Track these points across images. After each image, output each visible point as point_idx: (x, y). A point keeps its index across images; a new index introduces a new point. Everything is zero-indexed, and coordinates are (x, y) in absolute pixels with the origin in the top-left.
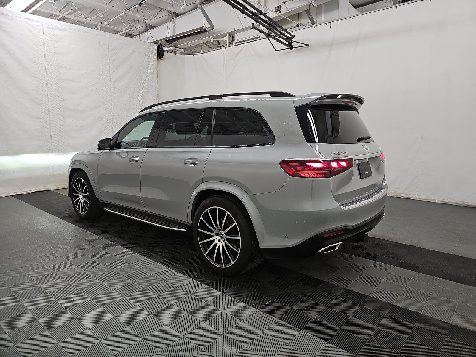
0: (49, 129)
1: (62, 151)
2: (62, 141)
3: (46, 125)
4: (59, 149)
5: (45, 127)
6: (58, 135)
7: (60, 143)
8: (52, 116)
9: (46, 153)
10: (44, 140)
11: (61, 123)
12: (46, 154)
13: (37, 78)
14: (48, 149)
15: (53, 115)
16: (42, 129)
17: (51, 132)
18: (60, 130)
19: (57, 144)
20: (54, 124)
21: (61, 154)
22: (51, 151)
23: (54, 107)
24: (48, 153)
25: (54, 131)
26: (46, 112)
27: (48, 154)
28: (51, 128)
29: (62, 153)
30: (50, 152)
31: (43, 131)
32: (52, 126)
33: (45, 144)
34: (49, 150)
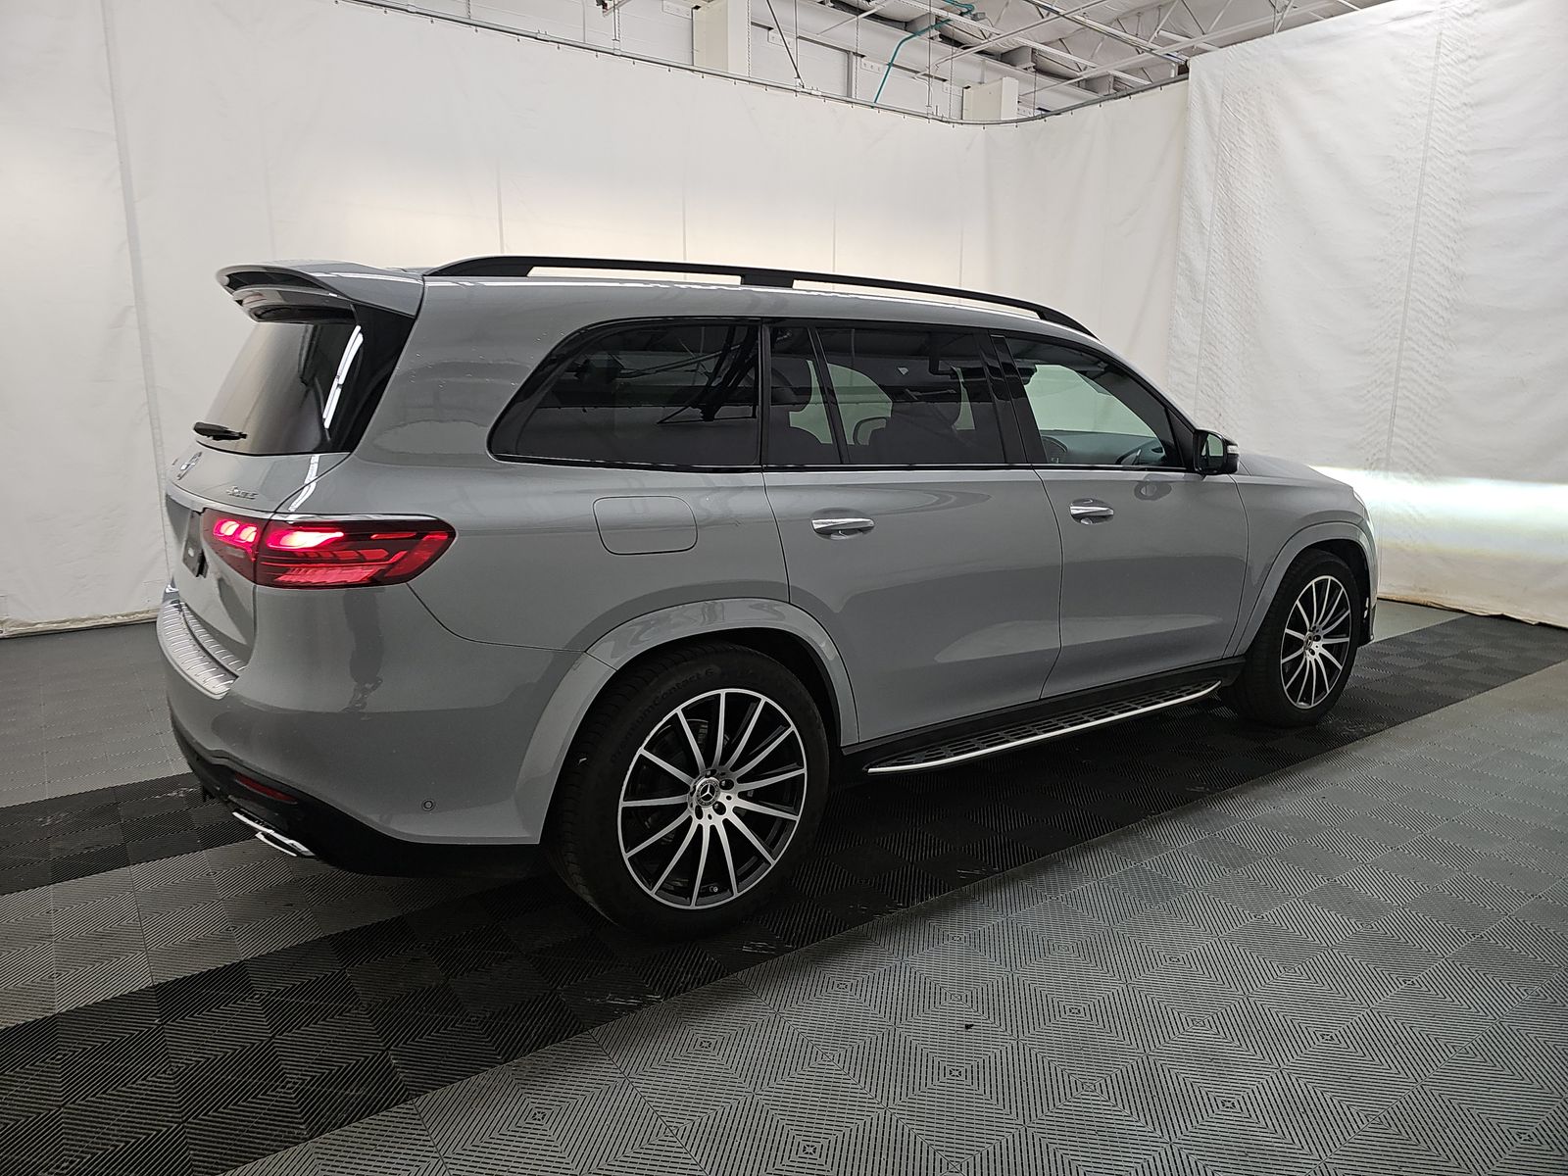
0: (1391, 389)
1: (1421, 467)
2: (1425, 433)
3: (1384, 374)
4: (1413, 460)
5: (1378, 382)
6: (1418, 410)
7: (1419, 438)
8: (1409, 342)
9: (1365, 469)
10: (1367, 426)
11: (1436, 366)
12: (1366, 472)
13: (1388, 215)
14: (1375, 458)
15: (1414, 338)
16: (1370, 389)
17: (1395, 398)
18: (1429, 394)
19: (1409, 444)
20: (1412, 369)
21: (1416, 479)
22: (1383, 465)
23: (1424, 308)
24: (1374, 470)
25: (1408, 394)
26: (1394, 329)
27: (1372, 473)
28: (1401, 384)
29: (1418, 475)
30: (1381, 469)
31: (1369, 395)
32: (1403, 379)
33: (1370, 439)
34: (1378, 459)
